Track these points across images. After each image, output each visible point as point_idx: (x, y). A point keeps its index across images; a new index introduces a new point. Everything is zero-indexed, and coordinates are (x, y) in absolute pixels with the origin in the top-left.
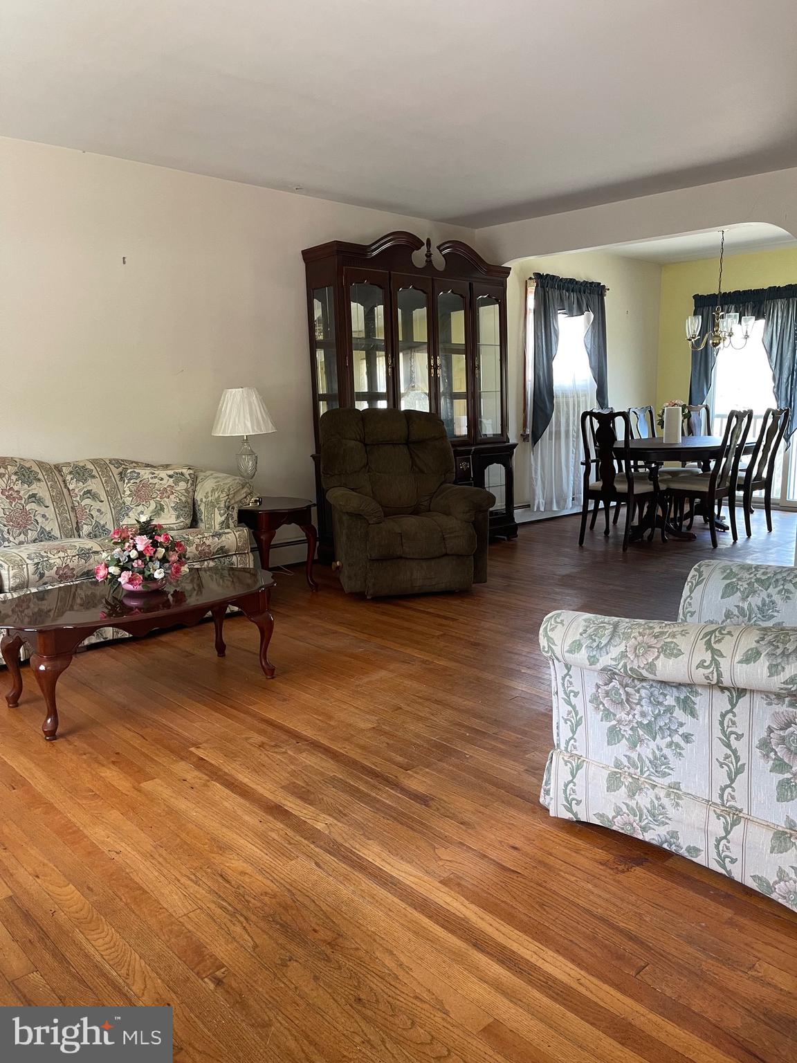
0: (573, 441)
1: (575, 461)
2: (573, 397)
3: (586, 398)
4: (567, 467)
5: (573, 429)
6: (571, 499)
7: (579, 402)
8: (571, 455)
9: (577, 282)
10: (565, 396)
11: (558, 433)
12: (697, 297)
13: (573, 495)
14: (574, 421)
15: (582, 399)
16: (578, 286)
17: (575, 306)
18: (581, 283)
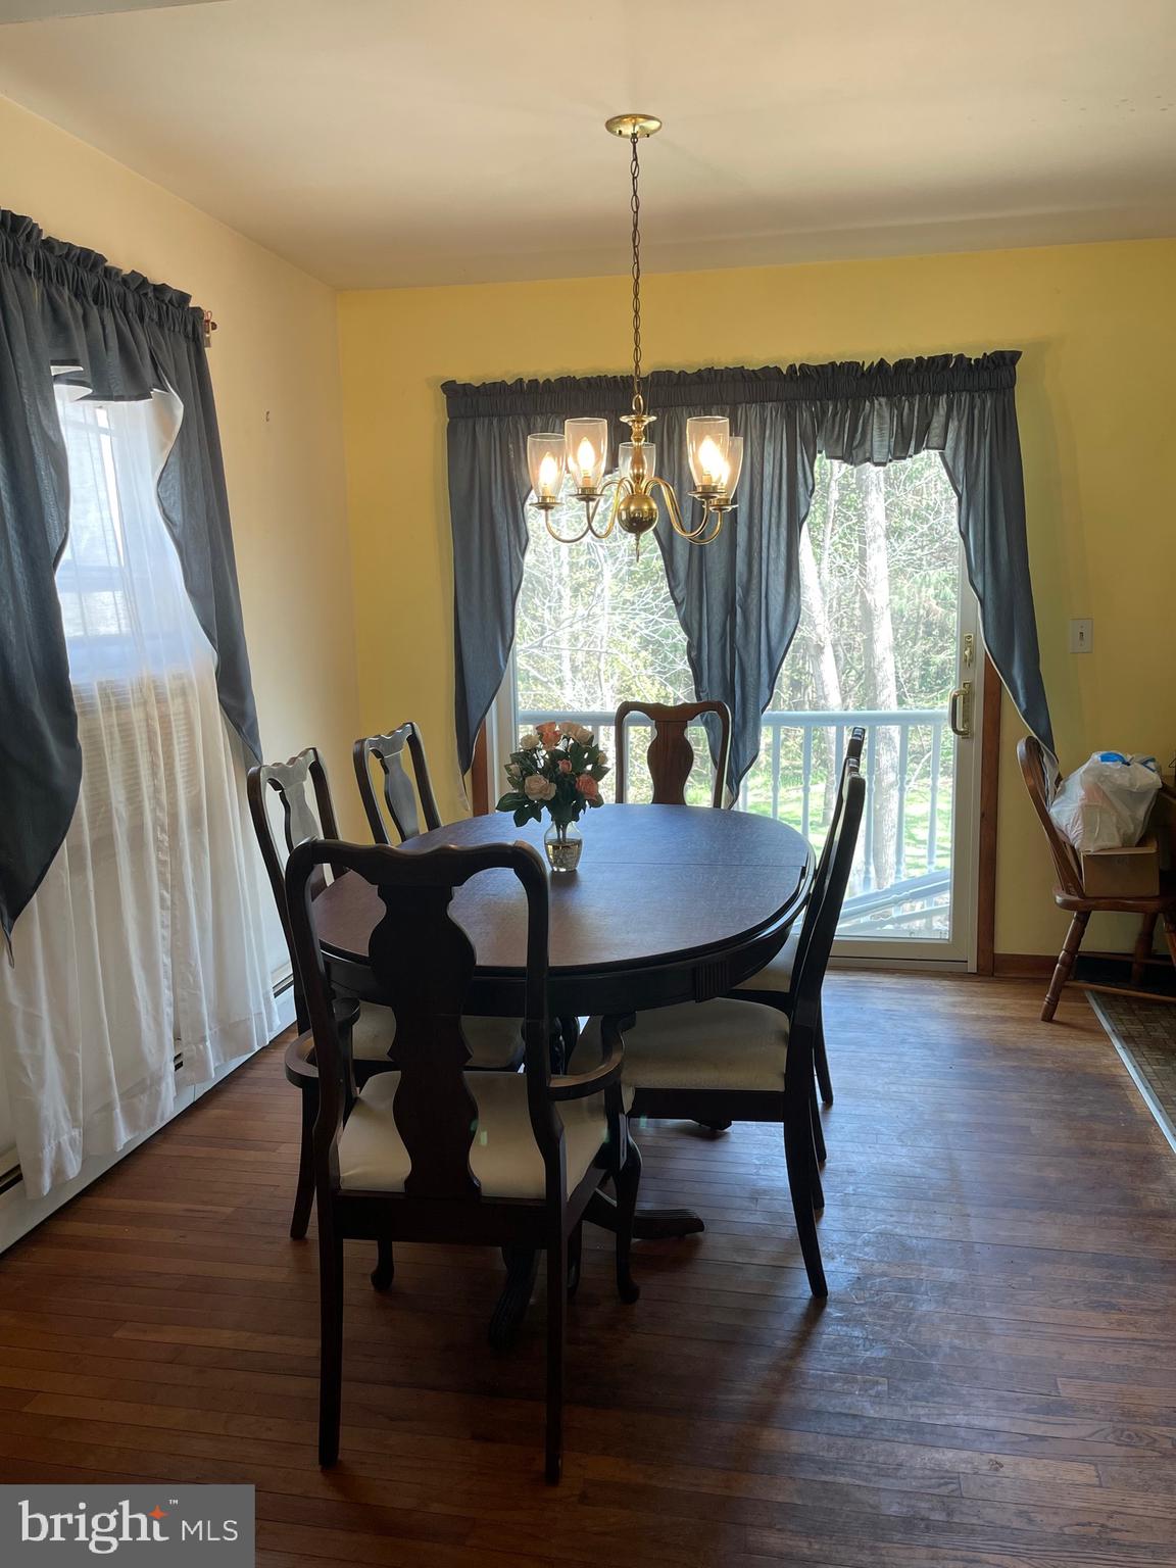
0: (161, 863)
1: (174, 933)
2: (145, 703)
3: (186, 703)
4: (150, 966)
5: (156, 821)
6: (172, 1066)
7: (165, 720)
8: (159, 916)
9: (109, 273)
10: (114, 699)
11: (104, 843)
12: (451, 389)
13: (177, 1038)
14: (156, 790)
15: (175, 707)
16: (116, 289)
17: (113, 358)
18: (125, 281)
